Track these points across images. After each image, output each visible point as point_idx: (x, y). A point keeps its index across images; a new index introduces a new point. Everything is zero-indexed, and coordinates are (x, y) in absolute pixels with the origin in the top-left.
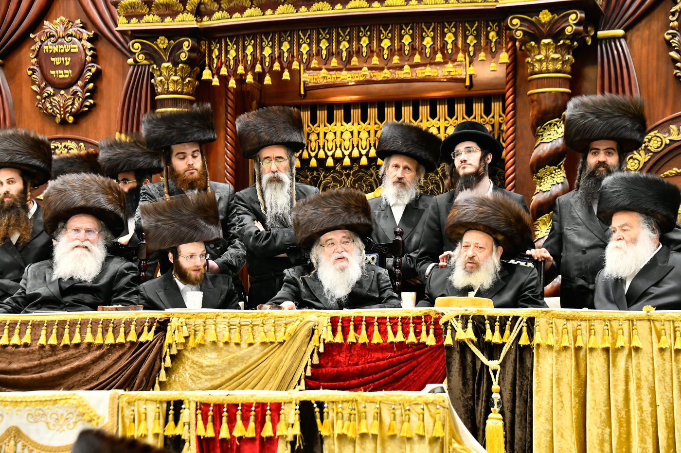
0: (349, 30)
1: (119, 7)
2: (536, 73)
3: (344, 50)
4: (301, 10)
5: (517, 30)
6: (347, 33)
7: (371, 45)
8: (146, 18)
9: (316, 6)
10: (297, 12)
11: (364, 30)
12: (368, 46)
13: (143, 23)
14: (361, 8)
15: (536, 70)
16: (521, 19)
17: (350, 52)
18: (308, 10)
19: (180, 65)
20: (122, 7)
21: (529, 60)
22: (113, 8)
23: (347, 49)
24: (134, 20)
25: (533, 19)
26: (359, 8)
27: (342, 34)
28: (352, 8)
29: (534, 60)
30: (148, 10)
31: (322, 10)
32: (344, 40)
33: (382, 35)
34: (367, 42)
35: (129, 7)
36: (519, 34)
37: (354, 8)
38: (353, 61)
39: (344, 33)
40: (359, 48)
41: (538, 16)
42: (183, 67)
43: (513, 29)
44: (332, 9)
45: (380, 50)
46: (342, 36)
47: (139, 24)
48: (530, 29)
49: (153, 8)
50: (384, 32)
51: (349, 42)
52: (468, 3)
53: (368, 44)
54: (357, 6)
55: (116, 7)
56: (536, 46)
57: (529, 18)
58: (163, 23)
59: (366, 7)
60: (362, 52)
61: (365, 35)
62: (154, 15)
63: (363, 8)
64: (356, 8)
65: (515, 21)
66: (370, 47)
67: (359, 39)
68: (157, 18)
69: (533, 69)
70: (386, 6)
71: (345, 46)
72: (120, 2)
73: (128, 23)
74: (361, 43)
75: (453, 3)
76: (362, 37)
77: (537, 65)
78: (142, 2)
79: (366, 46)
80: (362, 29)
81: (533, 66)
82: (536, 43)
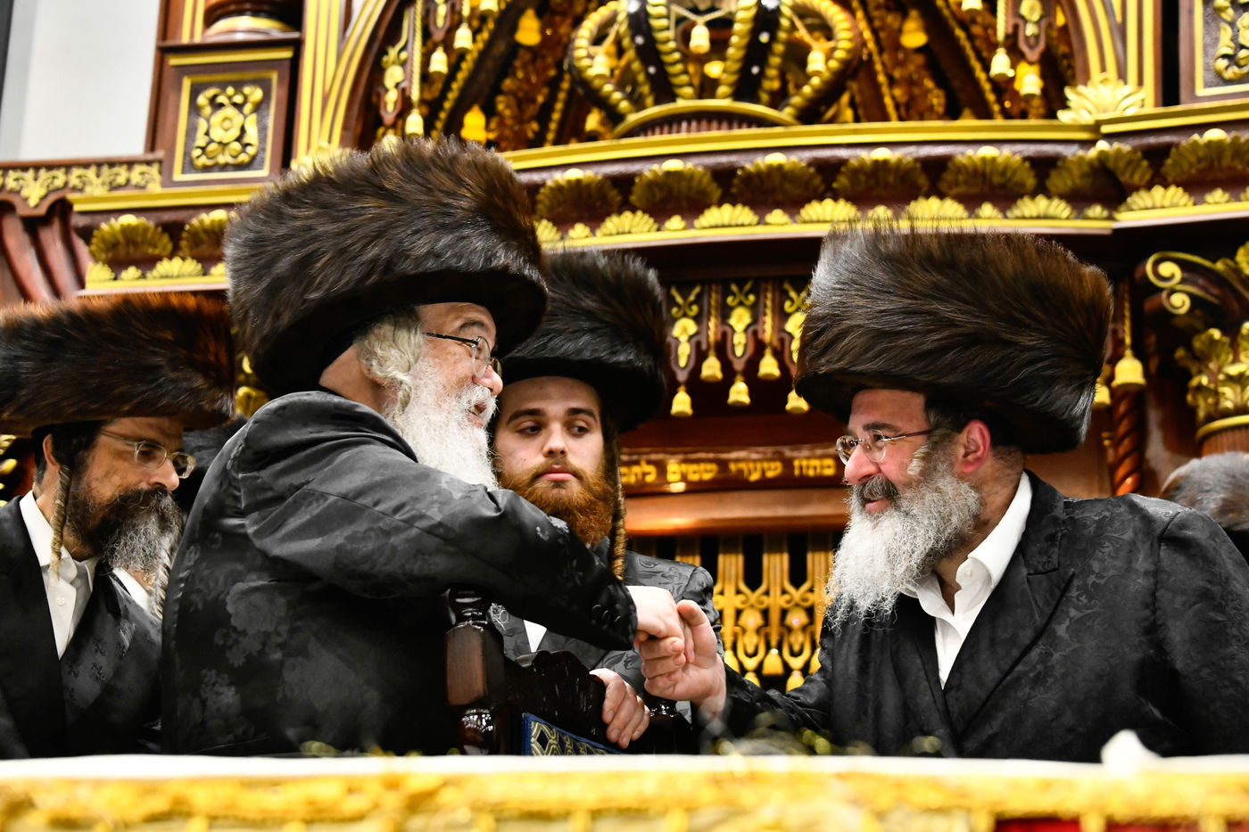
0: (697, 290)
1: (94, 240)
2: (1227, 414)
3: (683, 339)
4: (572, 233)
5: (1172, 291)
6: (692, 298)
7: (758, 327)
8: (164, 267)
9: (612, 223)
10: (562, 238)
11: (741, 289)
12: (750, 330)
13: (155, 278)
14: (737, 226)
15: (1229, 405)
16: (1183, 265)
17: (698, 344)
18: (593, 231)
19: (243, 391)
20: (104, 240)
21: (1204, 380)
22: (80, 245)
23: (691, 337)
24: (132, 272)
25: (1219, 266)
26: (730, 226)
27: (679, 300)
28: (712, 227)
29: (1221, 377)
30: (170, 247)
31: (630, 232)
32: (685, 315)
33: (787, 304)
34: (747, 319)
35: (121, 239)
36: (1180, 302)
37: (716, 227)
38: (709, 367)
39: (685, 297)
40: (724, 335)
41: (1232, 255)
42: (248, 396)
43: (1162, 290)
44: (658, 230)
45: (782, 341)
46: (678, 306)
47: (142, 282)
48: (1206, 290)
49: (184, 243)
50: (793, 294)
51: (698, 319)
52: (1032, 218)
53: (749, 326)
54: (726, 222)
55: (88, 242)
56: (1226, 340)
57: (1207, 263)
58: (206, 279)
59: (750, 225)
60: (733, 346)
61: (741, 304)
62: (183, 259)
63: (743, 225)
64: (723, 226)
65: (1168, 269)
66: (755, 333)
67: (725, 313)
68: (191, 266)
69: (1217, 403)
70: (805, 222)
71: (685, 330)
72: (98, 228)
73: (115, 279)
74: (732, 321)
75: (989, 218)
76: (731, 309)
77: (1227, 391)
78: (157, 226)
79: (746, 330)
80: (734, 288)
81: (1216, 394)
82: (1224, 332)
